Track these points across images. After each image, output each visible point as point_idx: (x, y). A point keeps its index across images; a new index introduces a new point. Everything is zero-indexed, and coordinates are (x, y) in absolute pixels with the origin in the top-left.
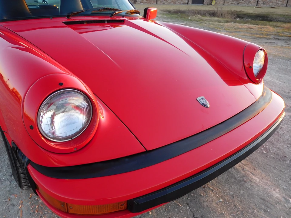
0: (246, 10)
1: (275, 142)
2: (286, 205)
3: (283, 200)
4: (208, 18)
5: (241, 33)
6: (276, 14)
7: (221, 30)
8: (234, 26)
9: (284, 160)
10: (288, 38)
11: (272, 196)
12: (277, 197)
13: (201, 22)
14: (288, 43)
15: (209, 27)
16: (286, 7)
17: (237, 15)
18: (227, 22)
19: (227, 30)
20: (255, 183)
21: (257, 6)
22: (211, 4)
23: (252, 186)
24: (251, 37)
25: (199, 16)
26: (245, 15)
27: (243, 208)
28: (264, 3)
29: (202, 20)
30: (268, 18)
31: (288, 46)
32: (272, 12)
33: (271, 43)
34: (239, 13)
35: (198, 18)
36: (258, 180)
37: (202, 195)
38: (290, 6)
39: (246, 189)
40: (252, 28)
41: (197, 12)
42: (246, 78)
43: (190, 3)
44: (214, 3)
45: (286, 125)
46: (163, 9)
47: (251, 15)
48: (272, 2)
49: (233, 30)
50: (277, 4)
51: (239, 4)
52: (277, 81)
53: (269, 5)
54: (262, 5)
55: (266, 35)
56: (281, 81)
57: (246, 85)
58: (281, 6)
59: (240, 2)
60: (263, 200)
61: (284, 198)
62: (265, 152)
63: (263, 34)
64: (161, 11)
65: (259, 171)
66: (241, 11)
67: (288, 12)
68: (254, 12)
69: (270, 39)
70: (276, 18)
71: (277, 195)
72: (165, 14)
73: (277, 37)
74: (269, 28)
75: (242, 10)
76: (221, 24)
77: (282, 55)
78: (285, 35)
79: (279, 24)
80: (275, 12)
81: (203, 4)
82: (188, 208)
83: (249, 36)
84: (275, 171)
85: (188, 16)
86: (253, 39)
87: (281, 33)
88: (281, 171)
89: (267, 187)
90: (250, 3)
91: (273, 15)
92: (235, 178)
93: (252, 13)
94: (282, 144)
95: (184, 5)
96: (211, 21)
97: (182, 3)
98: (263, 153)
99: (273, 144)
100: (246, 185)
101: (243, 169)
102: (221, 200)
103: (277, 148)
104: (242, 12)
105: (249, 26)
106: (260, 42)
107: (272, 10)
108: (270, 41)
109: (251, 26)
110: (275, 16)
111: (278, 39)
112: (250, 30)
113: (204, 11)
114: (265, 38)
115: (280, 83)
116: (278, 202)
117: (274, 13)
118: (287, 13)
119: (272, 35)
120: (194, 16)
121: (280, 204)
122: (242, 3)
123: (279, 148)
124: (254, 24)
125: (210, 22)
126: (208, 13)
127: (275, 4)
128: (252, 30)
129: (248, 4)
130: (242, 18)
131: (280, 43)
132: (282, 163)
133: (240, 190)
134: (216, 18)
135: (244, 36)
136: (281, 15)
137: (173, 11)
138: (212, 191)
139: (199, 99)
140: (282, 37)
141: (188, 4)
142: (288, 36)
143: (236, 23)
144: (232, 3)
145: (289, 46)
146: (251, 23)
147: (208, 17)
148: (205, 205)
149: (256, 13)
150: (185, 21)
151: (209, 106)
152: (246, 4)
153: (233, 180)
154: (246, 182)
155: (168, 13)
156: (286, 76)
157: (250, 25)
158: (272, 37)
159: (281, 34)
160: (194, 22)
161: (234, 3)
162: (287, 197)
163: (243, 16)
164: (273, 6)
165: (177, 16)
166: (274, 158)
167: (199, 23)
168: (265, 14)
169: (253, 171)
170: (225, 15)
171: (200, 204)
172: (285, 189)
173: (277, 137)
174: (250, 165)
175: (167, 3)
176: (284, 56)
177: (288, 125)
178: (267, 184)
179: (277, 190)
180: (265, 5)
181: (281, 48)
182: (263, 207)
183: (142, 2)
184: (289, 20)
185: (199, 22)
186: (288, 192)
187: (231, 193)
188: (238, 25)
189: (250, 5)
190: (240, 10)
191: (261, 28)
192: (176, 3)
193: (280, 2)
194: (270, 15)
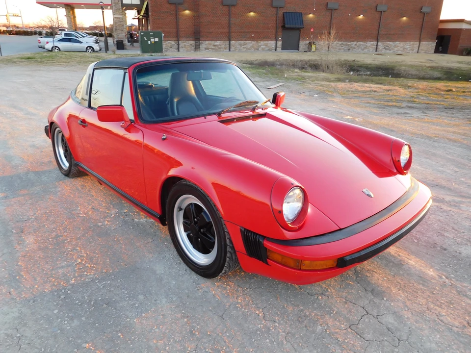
0: (362, 59)
1: (424, 232)
2: (440, 280)
3: (437, 277)
4: (310, 74)
5: (363, 99)
6: (405, 65)
7: (334, 94)
8: (351, 88)
9: (434, 247)
10: (426, 105)
11: (427, 274)
12: (432, 275)
13: (303, 82)
14: (426, 113)
15: (317, 90)
16: (418, 52)
17: (349, 66)
18: (339, 80)
19: (343, 95)
20: (411, 265)
21: (377, 53)
22: (310, 50)
23: (409, 268)
24: (377, 105)
25: (297, 70)
26: (361, 66)
27: (405, 284)
28: (386, 48)
29: (303, 78)
30: (394, 70)
31: (426, 118)
32: (398, 60)
33: (404, 113)
34: (353, 64)
35: (296, 74)
36: (414, 263)
37: (368, 275)
38: (423, 51)
39: (405, 270)
40: (375, 91)
41: (291, 64)
42: (395, 171)
43: (279, 49)
44: (315, 49)
45: (433, 216)
46: (241, 59)
47: (370, 66)
48: (398, 47)
49: (351, 95)
50: (405, 48)
51: (351, 50)
52: (419, 168)
53: (393, 51)
54: (384, 50)
55: (397, 101)
56: (423, 167)
57: (396, 176)
58: (410, 52)
59: (352, 47)
60: (420, 277)
61: (438, 275)
62: (416, 241)
63: (391, 101)
64: (238, 61)
65: (414, 257)
66: (354, 61)
67: (422, 61)
68: (373, 63)
69: (403, 107)
70: (405, 71)
71: (432, 273)
72: (246, 67)
73: (411, 104)
74: (398, 90)
75: (357, 59)
76: (333, 84)
77: (421, 132)
78: (420, 101)
79: (410, 82)
80: (402, 61)
81: (298, 50)
82: (359, 285)
83: (374, 104)
84: (427, 256)
85: (282, 72)
86: (380, 108)
87: (415, 98)
88: (433, 256)
89: (422, 268)
90: (366, 48)
91: (401, 65)
92: (393, 262)
93: (371, 64)
94: (431, 233)
95: (270, 53)
96: (317, 79)
97: (267, 48)
98: (414, 242)
99: (423, 234)
100: (404, 267)
101: (399, 255)
102: (385, 279)
103: (427, 237)
104: (357, 63)
105: (371, 87)
106: (389, 112)
107: (399, 58)
108: (402, 111)
109: (374, 86)
110: (404, 68)
111: (413, 108)
112: (373, 93)
113: (301, 61)
114: (396, 106)
115: (422, 169)
116: (433, 278)
117: (401, 63)
118: (419, 63)
119: (404, 101)
120: (290, 71)
121: (435, 279)
122: (355, 48)
123: (429, 237)
124: (377, 83)
125: (316, 82)
126: (308, 65)
127: (402, 49)
128: (376, 93)
129: (363, 50)
130: (358, 71)
131: (416, 113)
132: (433, 249)
133: (399, 271)
134: (322, 75)
135: (368, 105)
136: (411, 66)
137: (257, 62)
138: (376, 272)
139: (364, 190)
140: (418, 104)
141: (276, 50)
142: (425, 103)
143: (352, 82)
144: (341, 48)
145: (428, 118)
146: (372, 82)
147: (309, 72)
148: (373, 282)
149: (377, 63)
150: (280, 81)
151: (373, 196)
152: (360, 50)
153: (391, 264)
154: (403, 265)
155: (249, 66)
156: (428, 160)
157: (372, 85)
158: (404, 104)
159: (415, 100)
160: (293, 81)
161: (343, 49)
162: (440, 275)
163: (358, 68)
164: (399, 52)
165: (264, 71)
166: (425, 246)
167: (300, 83)
168: (389, 64)
169: (408, 257)
170: (332, 67)
171: (369, 282)
172: (438, 270)
173: (426, 227)
174: (405, 253)
175: (245, 49)
176: (423, 133)
177: (436, 215)
178: (422, 266)
179: (431, 270)
180: (388, 51)
181: (418, 121)
182: (421, 282)
183: (208, 49)
184: (424, 73)
185: (301, 81)
186: (440, 272)
187: (393, 274)
188: (356, 86)
189: (366, 50)
190: (353, 59)
191: (388, 90)
192: (258, 49)
193: (408, 46)
194: (396, 66)
